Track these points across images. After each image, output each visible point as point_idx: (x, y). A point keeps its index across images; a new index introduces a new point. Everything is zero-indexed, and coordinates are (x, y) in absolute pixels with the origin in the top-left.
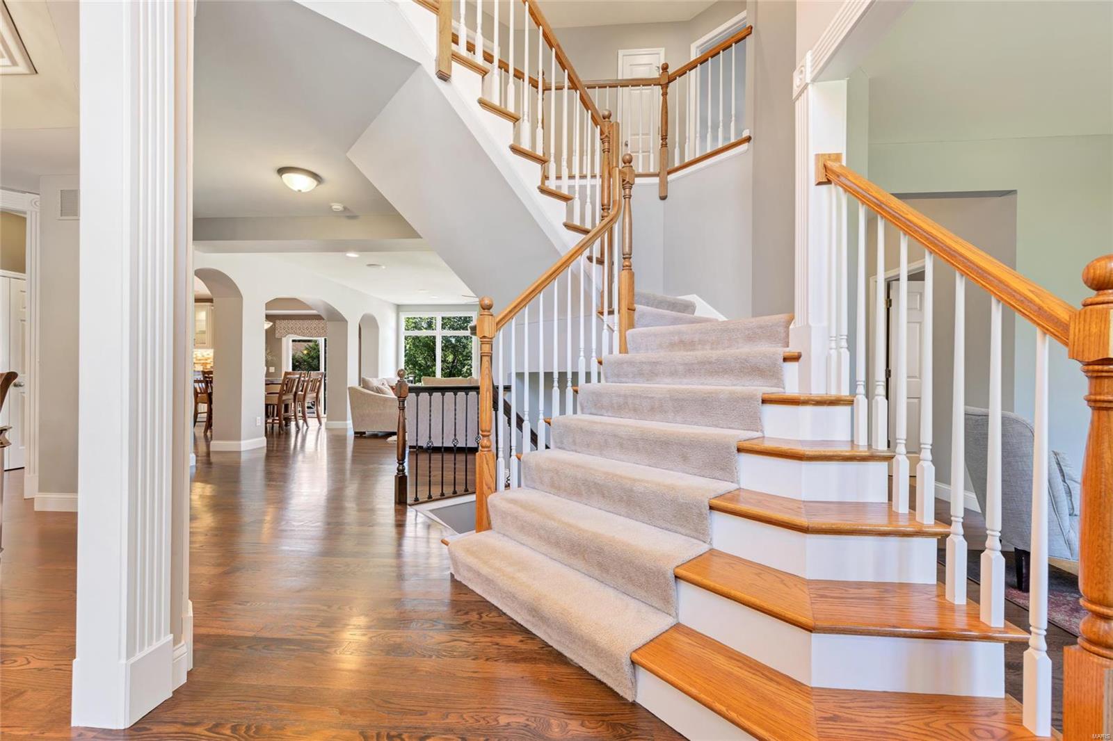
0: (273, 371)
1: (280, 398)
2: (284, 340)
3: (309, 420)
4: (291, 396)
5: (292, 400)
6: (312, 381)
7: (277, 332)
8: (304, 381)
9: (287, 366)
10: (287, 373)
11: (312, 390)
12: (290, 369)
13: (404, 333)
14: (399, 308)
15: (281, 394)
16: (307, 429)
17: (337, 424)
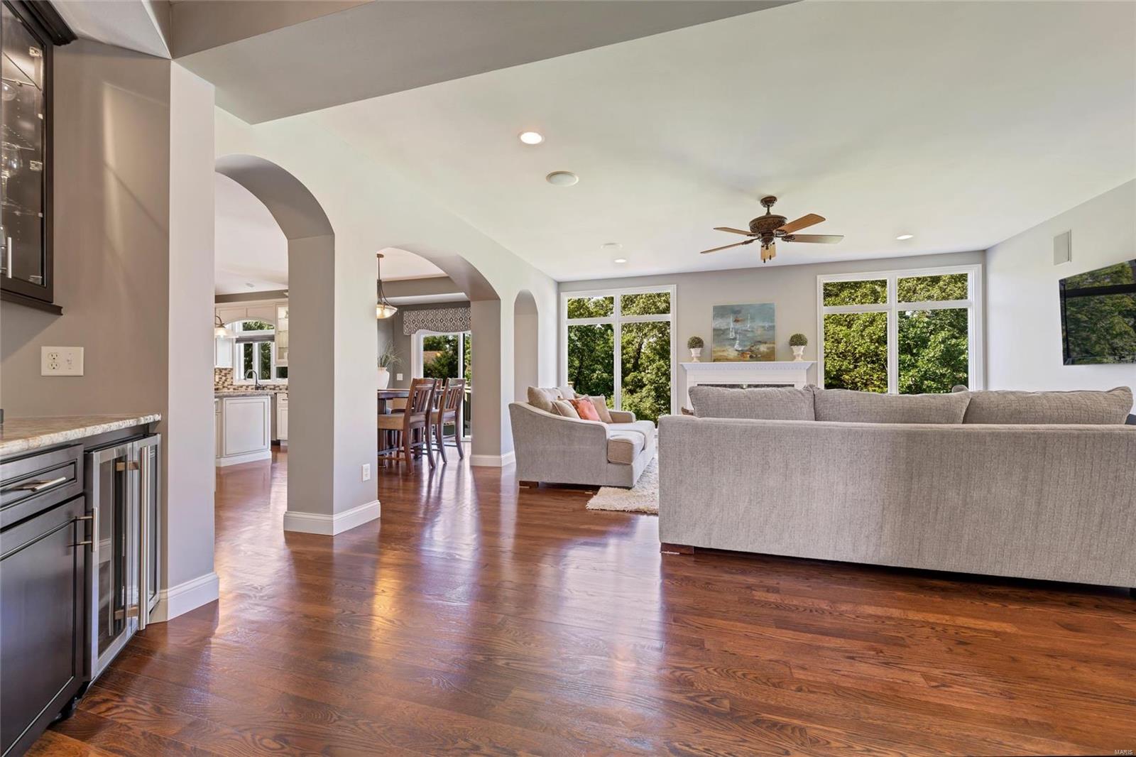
0: (402, 379)
1: (406, 420)
2: (414, 337)
3: (447, 449)
4: (422, 417)
5: (424, 423)
6: (450, 393)
7: (405, 326)
8: (438, 393)
9: (418, 373)
10: (416, 382)
11: (450, 407)
12: (421, 376)
13: (566, 322)
14: (560, 285)
15: (408, 413)
16: (445, 465)
17: (486, 460)
